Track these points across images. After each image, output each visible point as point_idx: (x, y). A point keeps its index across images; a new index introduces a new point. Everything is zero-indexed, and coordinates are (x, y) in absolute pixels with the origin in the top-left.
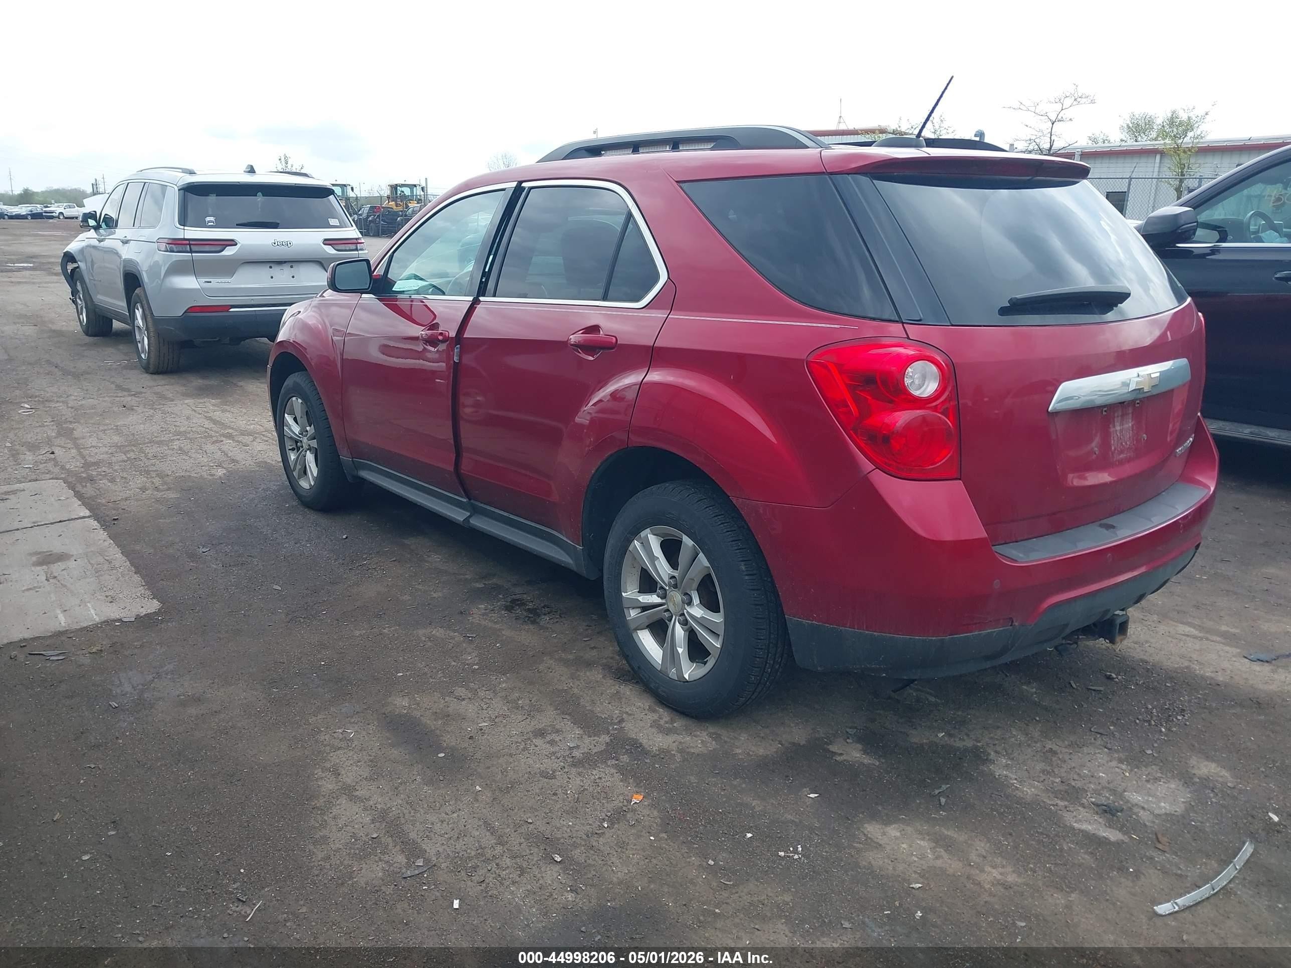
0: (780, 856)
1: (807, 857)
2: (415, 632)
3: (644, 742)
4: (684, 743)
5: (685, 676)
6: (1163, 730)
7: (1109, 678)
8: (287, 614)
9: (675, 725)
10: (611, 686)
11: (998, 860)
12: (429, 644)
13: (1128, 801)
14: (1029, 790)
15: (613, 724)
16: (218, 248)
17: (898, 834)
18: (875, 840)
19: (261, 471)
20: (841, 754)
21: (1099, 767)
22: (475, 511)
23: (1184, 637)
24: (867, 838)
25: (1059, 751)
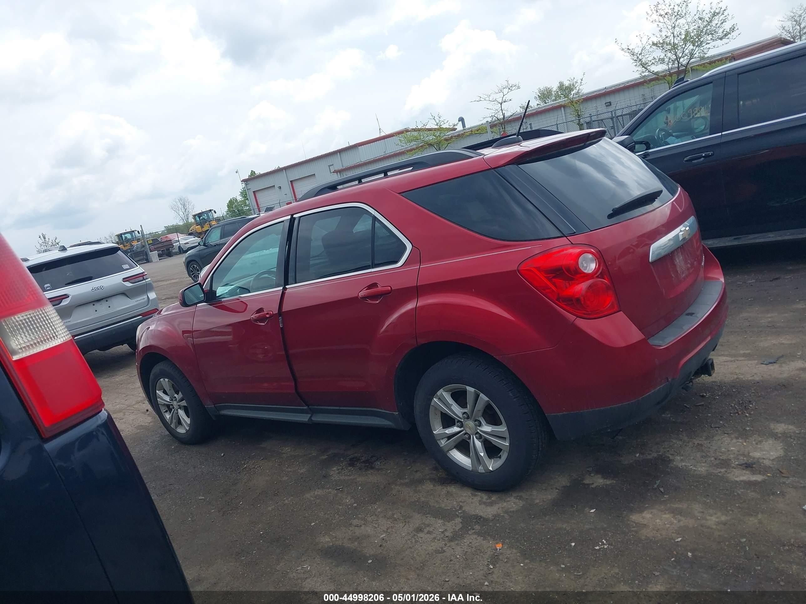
0: (597, 549)
1: (611, 545)
2: (304, 497)
3: (482, 514)
4: (504, 507)
5: (490, 469)
6: (747, 415)
7: (703, 396)
8: (219, 511)
9: (493, 499)
10: (442, 490)
11: (711, 511)
12: (318, 501)
13: (754, 458)
14: (702, 469)
15: (457, 511)
16: (57, 302)
17: (651, 516)
18: (641, 523)
19: (142, 432)
20: (593, 484)
21: (728, 445)
22: (313, 412)
23: (726, 363)
24: (636, 524)
25: (703, 444)
